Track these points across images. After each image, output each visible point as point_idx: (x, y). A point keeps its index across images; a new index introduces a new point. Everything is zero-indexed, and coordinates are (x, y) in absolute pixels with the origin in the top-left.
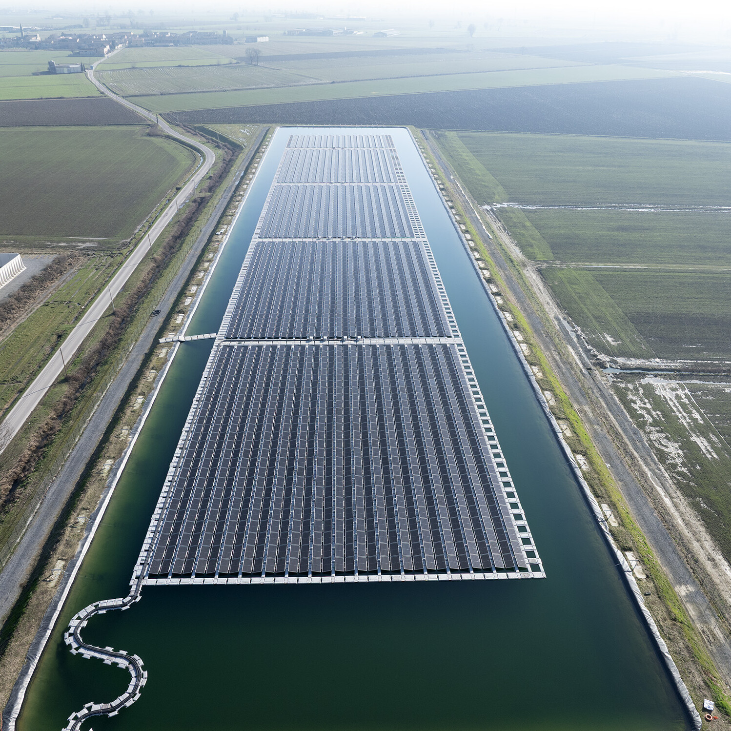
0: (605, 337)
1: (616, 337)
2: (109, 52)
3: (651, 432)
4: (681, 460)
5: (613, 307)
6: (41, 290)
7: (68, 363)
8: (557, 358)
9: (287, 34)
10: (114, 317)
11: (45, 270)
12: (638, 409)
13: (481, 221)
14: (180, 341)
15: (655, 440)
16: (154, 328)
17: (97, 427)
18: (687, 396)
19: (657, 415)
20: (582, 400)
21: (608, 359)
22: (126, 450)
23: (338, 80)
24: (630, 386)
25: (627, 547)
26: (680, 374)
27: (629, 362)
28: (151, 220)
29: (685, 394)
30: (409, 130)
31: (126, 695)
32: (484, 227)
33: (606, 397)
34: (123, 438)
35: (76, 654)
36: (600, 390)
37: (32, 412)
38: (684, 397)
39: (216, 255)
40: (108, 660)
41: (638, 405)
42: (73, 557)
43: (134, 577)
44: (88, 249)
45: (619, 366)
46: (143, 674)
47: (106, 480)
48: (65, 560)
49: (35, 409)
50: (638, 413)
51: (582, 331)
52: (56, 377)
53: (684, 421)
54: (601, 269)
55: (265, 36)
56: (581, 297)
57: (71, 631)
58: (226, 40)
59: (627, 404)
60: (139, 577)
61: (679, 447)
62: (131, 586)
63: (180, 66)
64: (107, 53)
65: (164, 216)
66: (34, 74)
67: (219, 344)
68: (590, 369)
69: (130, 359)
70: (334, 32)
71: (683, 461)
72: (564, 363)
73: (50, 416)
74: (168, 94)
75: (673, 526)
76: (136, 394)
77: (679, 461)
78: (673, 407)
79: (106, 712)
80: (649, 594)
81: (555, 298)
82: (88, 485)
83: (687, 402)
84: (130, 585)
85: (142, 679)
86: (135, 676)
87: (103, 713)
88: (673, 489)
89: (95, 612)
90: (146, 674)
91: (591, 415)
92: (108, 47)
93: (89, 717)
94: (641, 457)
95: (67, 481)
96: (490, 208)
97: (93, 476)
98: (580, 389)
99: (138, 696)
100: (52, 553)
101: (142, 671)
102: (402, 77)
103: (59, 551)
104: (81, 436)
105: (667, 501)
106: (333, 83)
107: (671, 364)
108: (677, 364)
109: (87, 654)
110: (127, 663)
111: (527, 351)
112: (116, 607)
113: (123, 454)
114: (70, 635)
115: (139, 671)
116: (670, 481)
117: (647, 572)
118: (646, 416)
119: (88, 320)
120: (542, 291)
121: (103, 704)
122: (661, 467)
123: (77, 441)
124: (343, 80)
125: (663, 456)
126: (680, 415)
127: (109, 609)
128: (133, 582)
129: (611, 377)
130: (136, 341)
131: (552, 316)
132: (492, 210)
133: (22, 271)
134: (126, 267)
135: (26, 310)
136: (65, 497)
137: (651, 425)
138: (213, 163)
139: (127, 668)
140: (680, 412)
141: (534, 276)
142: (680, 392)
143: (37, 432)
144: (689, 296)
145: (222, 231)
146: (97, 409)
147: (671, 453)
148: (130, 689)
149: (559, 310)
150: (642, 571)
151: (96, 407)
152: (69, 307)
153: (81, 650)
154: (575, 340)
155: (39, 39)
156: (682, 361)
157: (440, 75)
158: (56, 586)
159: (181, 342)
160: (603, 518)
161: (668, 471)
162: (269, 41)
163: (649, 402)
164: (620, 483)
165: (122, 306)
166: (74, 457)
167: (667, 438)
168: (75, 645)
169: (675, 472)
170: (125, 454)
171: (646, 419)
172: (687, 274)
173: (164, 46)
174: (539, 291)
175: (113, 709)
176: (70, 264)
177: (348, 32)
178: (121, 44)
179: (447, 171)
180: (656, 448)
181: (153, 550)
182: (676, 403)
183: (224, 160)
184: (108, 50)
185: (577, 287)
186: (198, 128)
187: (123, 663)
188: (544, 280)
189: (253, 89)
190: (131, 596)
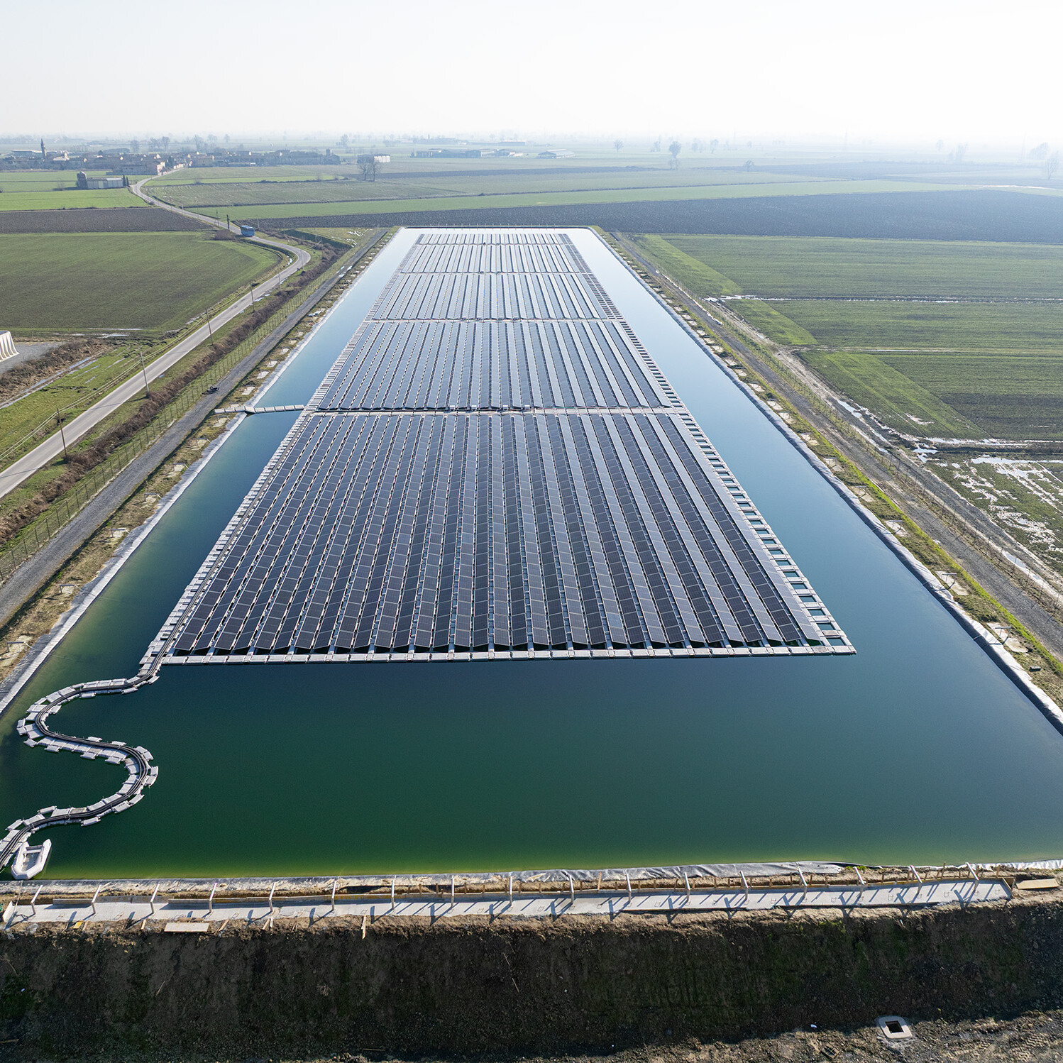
0: (907, 418)
1: (924, 417)
2: (163, 170)
3: (997, 511)
4: (1053, 540)
5: (916, 389)
6: (39, 376)
7: (70, 445)
8: (838, 435)
9: (415, 155)
10: (147, 400)
11: (47, 355)
12: (973, 488)
13: (704, 309)
14: (246, 412)
15: (1006, 520)
16: (208, 405)
17: (106, 502)
18: (1045, 475)
19: (1004, 493)
20: (882, 475)
21: (916, 439)
22: (150, 518)
23: (489, 193)
24: (956, 465)
25: (988, 615)
26: (1031, 453)
27: (948, 442)
28: (212, 312)
29: (1043, 473)
30: (593, 230)
31: (116, 796)
32: (709, 315)
33: (920, 475)
34: (147, 506)
35: (35, 746)
36: (910, 468)
37: (6, 495)
38: (1042, 476)
39: (307, 334)
40: (89, 753)
41: (972, 483)
42: (47, 631)
43: (149, 653)
44: (114, 339)
45: (934, 446)
46: (150, 770)
47: (114, 549)
48: (33, 635)
49: (11, 492)
50: (974, 492)
51: (870, 411)
52: (50, 459)
53: (1048, 500)
54: (889, 353)
55: (385, 155)
56: (864, 379)
57: (31, 717)
58: (331, 159)
59: (956, 484)
60: (157, 655)
61: (1046, 526)
62: (142, 665)
63: (263, 182)
64: (162, 171)
65: (232, 308)
66: (55, 190)
67: (308, 415)
68: (890, 448)
69: (167, 434)
70: (482, 153)
71: (1056, 541)
72: (849, 440)
73: (33, 499)
74: (245, 205)
75: (1056, 608)
76: (173, 462)
77: (1050, 541)
78: (1027, 486)
79: (78, 818)
80: (1039, 670)
81: (824, 380)
82: (83, 553)
83: (1048, 480)
84: (141, 663)
85: (148, 776)
86: (136, 772)
87: (71, 819)
88: (1047, 570)
89: (76, 696)
90: (155, 770)
91: (900, 491)
92: (163, 164)
93: (46, 825)
94: (987, 536)
95: (51, 558)
96: (716, 300)
97: (93, 545)
98: (877, 465)
99: (138, 798)
100: (11, 628)
101: (149, 767)
102: (579, 191)
103: (23, 625)
104: (78, 513)
105: (1040, 582)
106: (482, 195)
107: (1015, 444)
108: (1025, 444)
109: (53, 745)
110: (123, 756)
111: (791, 420)
112: (112, 689)
113: (145, 522)
114: (28, 722)
115: (144, 766)
116: (1040, 562)
117: (1028, 646)
118: (987, 495)
119: (108, 404)
120: (805, 374)
121: (72, 808)
122: (1021, 546)
123: (72, 517)
124: (496, 192)
125: (1023, 537)
126: (1040, 495)
127: (100, 692)
128: (146, 660)
129: (924, 456)
130: (179, 418)
131: (823, 397)
132: (720, 302)
133: (11, 356)
134: (170, 354)
135: (13, 396)
136: (45, 575)
137: (995, 503)
138: (308, 261)
139: (123, 763)
140: (1040, 492)
141: (791, 360)
142: (1034, 471)
143: (11, 515)
144: (1027, 378)
145: (318, 312)
146: (109, 484)
147: (1035, 533)
148: (125, 789)
149: (833, 392)
150: (1019, 644)
151: (108, 483)
152: (78, 392)
153: (45, 741)
154: (862, 420)
155: (67, 158)
156: (1031, 441)
157: (633, 188)
158: (12, 665)
159: (249, 413)
160: (941, 586)
161: (1035, 551)
162: (391, 162)
163: (989, 481)
164: (959, 560)
165: (160, 389)
166: (66, 533)
167: (1024, 517)
168: (34, 735)
169: (1045, 553)
170: (150, 521)
171: (988, 498)
172: (1020, 358)
173: (242, 166)
174: (799, 374)
175: (92, 814)
176: (87, 352)
177: (502, 153)
178: (182, 163)
179: (649, 266)
180: (1009, 527)
181: (183, 624)
182: (1031, 482)
183: (323, 258)
184: (163, 167)
185: (856, 369)
186: (286, 232)
187: (115, 757)
188: (805, 363)
189: (368, 200)
190: (141, 677)
